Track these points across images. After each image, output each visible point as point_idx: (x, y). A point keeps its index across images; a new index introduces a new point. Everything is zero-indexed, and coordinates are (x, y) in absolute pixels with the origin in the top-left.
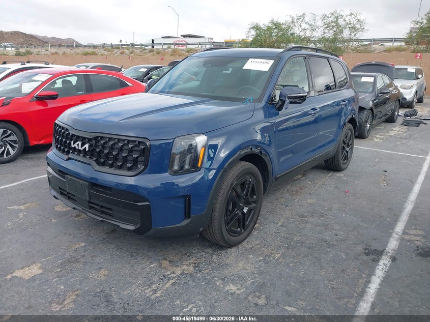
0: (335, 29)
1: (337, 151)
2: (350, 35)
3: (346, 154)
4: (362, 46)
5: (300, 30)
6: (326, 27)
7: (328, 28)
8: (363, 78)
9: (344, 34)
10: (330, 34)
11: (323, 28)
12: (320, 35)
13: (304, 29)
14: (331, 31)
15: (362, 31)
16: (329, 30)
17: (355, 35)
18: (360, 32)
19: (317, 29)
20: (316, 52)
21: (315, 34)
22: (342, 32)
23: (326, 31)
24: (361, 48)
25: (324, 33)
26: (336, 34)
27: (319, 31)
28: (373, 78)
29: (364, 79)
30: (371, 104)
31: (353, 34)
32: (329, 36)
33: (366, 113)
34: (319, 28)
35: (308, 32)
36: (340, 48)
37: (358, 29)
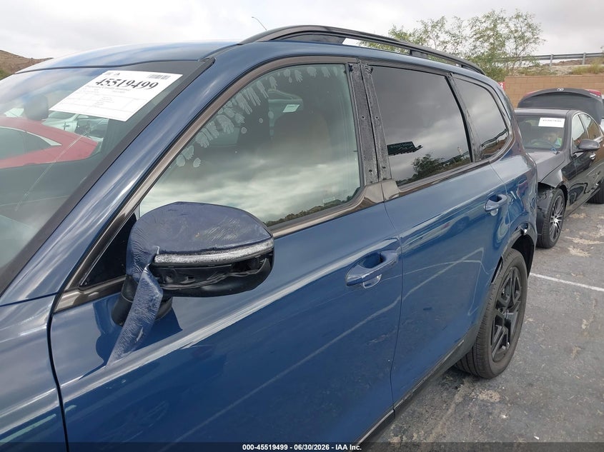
0: (491, 41)
1: (480, 336)
2: (516, 49)
3: (505, 330)
4: (535, 66)
5: (437, 43)
6: (479, 38)
7: (481, 40)
8: (541, 119)
9: (507, 48)
10: (484, 48)
11: (473, 39)
12: (468, 50)
13: (444, 42)
14: (486, 44)
15: (534, 42)
16: (482, 42)
17: (524, 50)
18: (533, 45)
19: (464, 42)
20: (411, 54)
21: (460, 48)
22: (503, 45)
23: (478, 43)
24: (534, 69)
25: (475, 47)
26: (493, 49)
27: (467, 44)
28: (563, 120)
29: (544, 123)
30: (560, 176)
31: (521, 48)
32: (482, 51)
33: (551, 195)
34: (466, 40)
35: (449, 46)
36: (501, 70)
37: (529, 39)
